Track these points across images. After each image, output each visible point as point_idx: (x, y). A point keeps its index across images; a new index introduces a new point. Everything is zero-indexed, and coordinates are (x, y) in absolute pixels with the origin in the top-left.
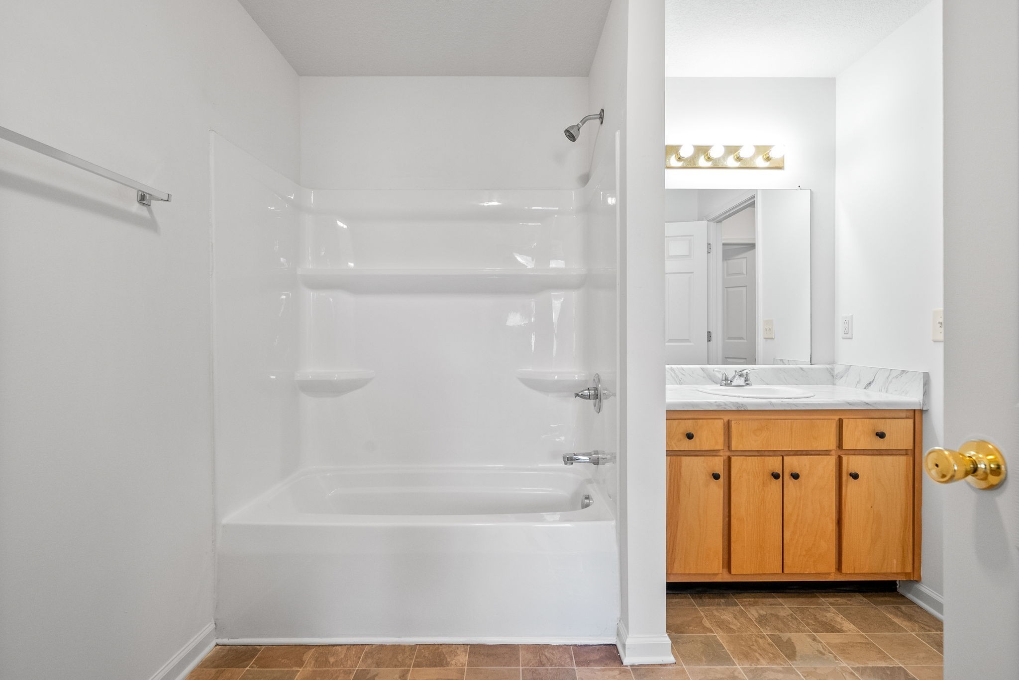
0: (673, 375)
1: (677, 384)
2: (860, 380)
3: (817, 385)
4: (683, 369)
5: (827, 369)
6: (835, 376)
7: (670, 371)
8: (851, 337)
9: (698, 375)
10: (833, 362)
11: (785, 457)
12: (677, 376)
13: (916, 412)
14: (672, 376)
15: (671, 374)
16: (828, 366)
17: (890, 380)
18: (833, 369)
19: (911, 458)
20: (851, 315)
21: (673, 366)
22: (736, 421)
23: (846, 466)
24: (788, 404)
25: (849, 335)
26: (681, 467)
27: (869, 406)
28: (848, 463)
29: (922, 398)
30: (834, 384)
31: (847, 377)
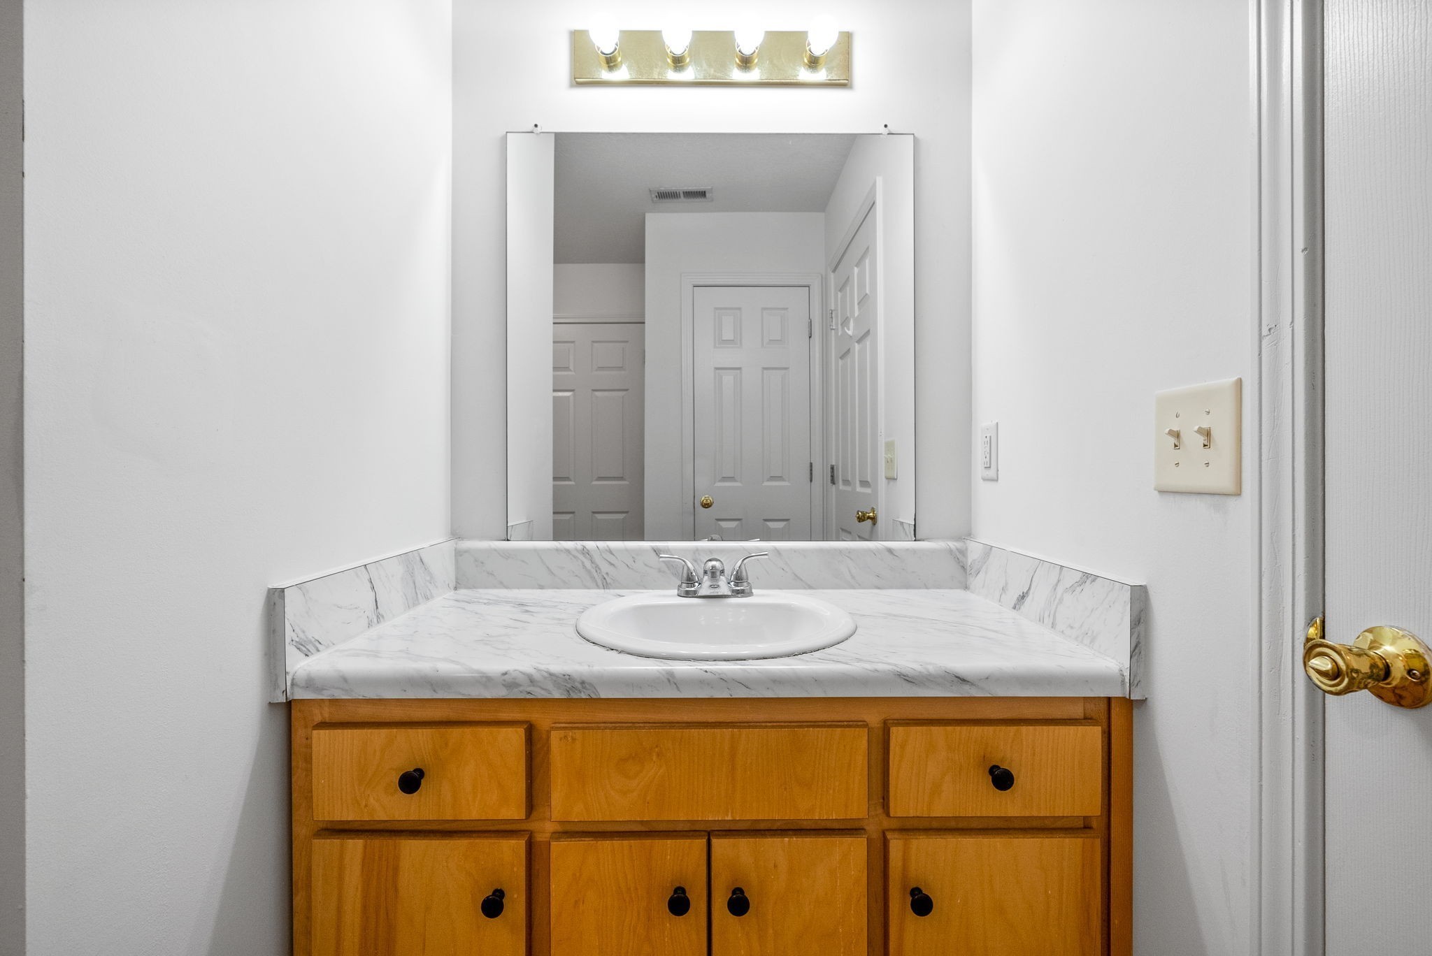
0: (588, 564)
1: (598, 587)
2: (1007, 584)
3: (927, 588)
4: (610, 551)
5: (951, 551)
6: (968, 569)
7: (581, 557)
8: (995, 477)
9: (646, 565)
10: (966, 534)
11: (715, 841)
12: (597, 568)
13: (1113, 705)
14: (584, 566)
15: (583, 563)
16: (953, 545)
17: (1058, 596)
18: (963, 552)
19: (1098, 843)
20: (994, 422)
21: (590, 545)
22: (562, 733)
23: (900, 864)
24: (723, 680)
25: (991, 473)
26: (396, 869)
27: (967, 687)
28: (905, 860)
29: (1126, 663)
30: (966, 588)
31: (986, 573)
